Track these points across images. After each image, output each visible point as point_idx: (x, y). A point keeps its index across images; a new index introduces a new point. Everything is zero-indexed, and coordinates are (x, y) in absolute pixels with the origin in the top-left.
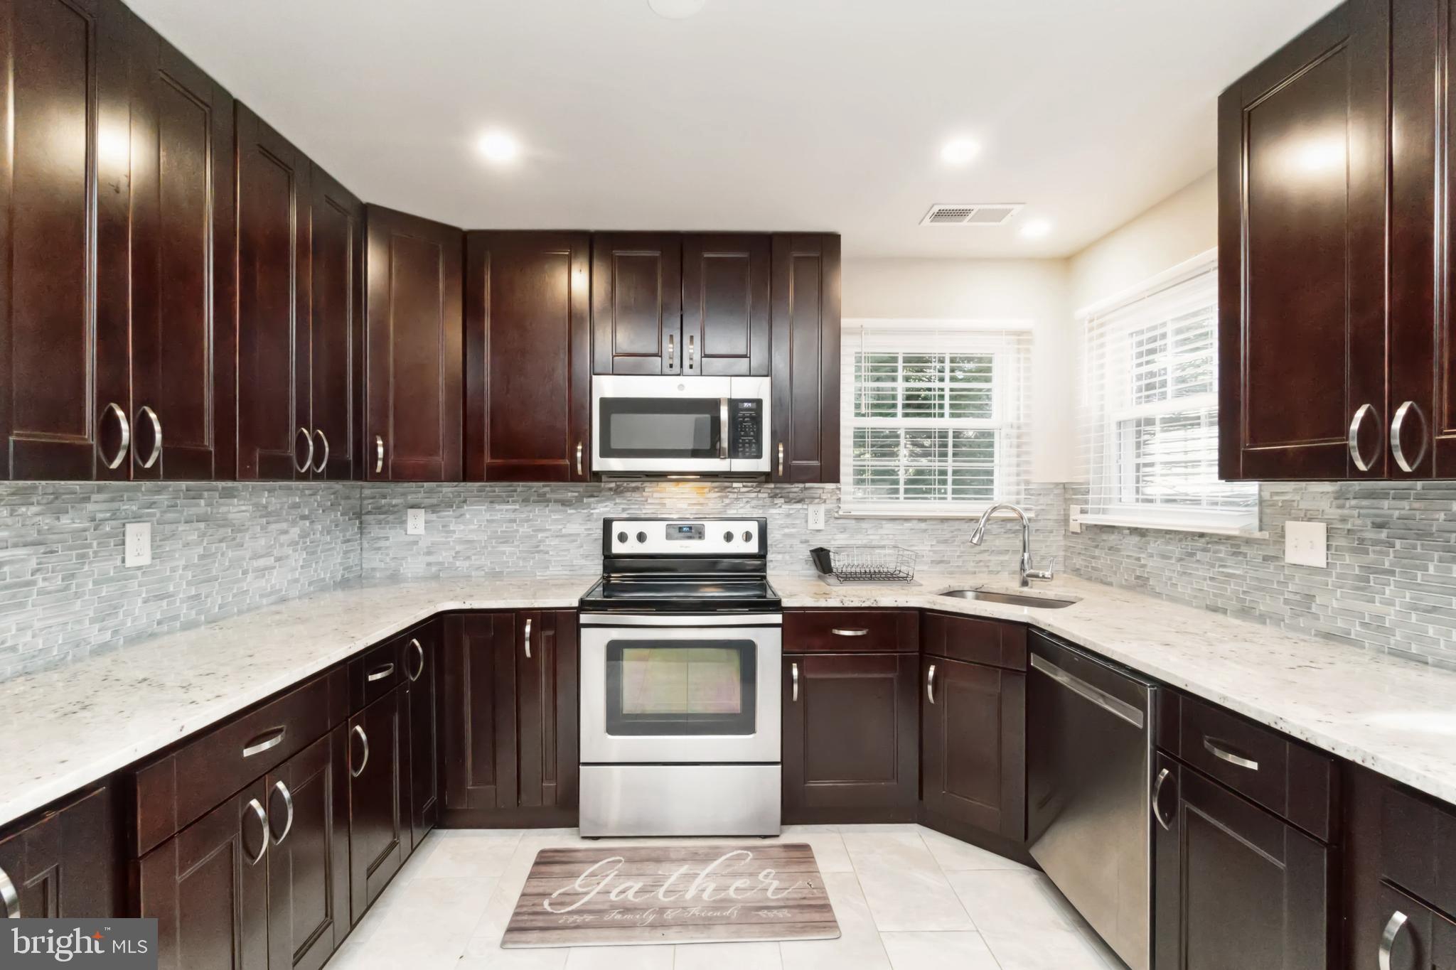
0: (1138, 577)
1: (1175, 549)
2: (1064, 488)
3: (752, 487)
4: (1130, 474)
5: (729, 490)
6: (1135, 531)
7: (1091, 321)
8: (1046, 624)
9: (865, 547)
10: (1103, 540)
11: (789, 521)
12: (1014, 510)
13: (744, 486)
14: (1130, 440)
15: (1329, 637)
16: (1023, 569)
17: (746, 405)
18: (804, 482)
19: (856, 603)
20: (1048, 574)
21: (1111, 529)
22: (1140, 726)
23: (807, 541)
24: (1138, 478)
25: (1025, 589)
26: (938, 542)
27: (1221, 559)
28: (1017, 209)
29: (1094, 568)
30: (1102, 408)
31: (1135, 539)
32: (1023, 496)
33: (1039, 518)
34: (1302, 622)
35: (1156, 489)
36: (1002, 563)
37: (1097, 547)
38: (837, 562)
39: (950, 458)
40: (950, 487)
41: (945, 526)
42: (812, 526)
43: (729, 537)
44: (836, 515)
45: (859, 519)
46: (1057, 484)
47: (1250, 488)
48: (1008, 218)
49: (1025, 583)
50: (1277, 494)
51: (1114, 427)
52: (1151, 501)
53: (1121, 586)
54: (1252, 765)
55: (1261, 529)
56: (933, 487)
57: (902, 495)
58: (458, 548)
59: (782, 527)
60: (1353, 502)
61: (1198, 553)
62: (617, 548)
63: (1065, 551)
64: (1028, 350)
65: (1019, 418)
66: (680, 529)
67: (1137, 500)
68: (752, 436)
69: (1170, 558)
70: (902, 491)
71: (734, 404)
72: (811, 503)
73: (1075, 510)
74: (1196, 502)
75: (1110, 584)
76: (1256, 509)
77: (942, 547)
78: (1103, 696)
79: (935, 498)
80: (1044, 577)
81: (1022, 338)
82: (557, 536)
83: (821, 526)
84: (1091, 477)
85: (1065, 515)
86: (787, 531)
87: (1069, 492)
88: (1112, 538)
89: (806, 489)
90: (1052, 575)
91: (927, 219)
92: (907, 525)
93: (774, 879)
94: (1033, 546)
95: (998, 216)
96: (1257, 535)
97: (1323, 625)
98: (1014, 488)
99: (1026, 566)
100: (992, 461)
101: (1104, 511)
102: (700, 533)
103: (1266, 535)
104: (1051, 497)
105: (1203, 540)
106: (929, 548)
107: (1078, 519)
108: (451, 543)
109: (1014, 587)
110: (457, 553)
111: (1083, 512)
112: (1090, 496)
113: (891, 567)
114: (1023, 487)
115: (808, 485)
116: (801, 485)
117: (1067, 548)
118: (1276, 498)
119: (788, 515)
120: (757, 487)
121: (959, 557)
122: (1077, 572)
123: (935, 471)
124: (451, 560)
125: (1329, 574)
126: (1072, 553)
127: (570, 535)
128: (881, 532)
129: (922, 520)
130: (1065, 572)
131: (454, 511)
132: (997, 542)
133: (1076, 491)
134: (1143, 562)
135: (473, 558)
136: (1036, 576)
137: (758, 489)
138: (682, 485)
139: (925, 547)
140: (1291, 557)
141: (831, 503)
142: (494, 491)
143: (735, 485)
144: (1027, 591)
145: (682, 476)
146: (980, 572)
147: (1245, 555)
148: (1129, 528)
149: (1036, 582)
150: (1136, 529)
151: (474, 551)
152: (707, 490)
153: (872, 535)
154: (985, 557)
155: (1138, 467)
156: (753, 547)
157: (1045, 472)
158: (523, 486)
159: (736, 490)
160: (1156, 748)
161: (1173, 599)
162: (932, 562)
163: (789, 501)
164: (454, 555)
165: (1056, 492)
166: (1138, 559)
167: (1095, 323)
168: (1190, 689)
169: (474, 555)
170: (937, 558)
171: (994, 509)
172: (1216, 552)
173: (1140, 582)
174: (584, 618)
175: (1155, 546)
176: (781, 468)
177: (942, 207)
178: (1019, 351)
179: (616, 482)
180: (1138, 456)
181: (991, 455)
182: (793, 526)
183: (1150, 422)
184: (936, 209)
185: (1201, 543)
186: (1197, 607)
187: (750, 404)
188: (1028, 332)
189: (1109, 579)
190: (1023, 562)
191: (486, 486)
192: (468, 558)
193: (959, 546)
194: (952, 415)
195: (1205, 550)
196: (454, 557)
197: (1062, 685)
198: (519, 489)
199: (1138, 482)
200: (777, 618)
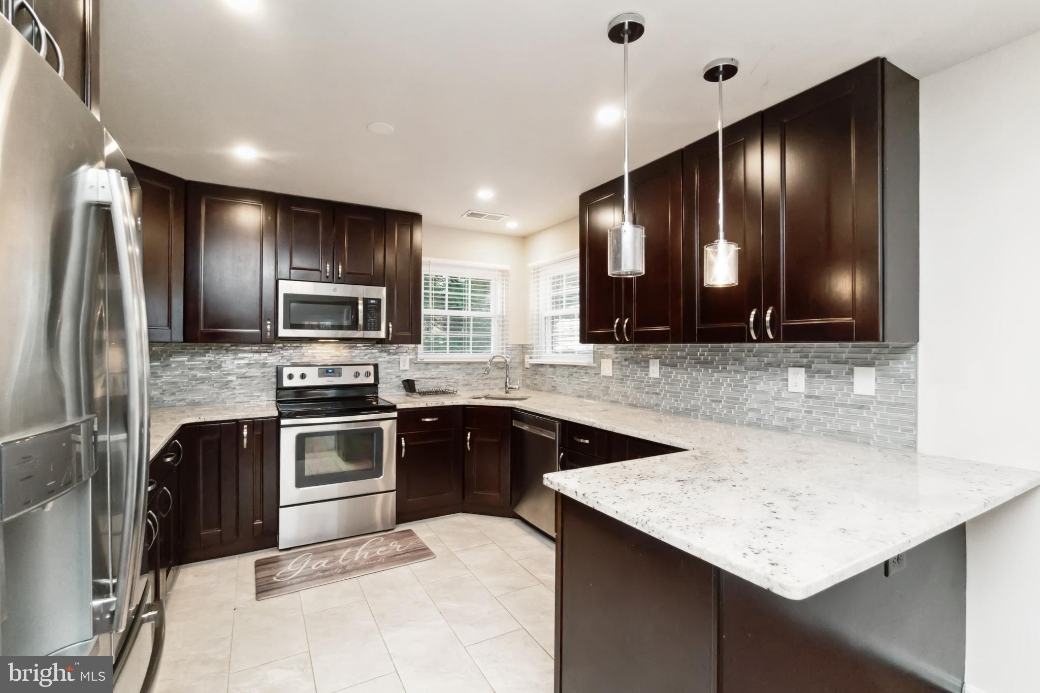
0: (553, 387)
1: (566, 372)
2: (523, 347)
3: (368, 346)
4: (549, 341)
5: (355, 348)
6: (552, 366)
7: (534, 269)
8: (519, 406)
9: (430, 378)
10: (539, 371)
11: (389, 365)
12: (503, 357)
13: (364, 346)
14: (549, 326)
15: (612, 402)
16: (506, 386)
17: (372, 301)
18: (398, 344)
19: (434, 405)
20: (517, 387)
21: (542, 365)
22: (554, 439)
23: (399, 376)
24: (552, 342)
25: (507, 395)
26: (467, 375)
27: (582, 376)
28: (505, 217)
29: (535, 384)
30: (538, 310)
31: (552, 369)
32: (504, 351)
33: (512, 361)
34: (606, 398)
35: (559, 348)
36: (496, 385)
37: (536, 374)
38: (418, 387)
39: (471, 331)
40: (471, 346)
41: (470, 366)
42: (402, 368)
43: (357, 375)
44: (416, 362)
45: (427, 364)
46: (520, 345)
47: (590, 347)
48: (501, 219)
49: (507, 392)
50: (599, 349)
51: (543, 319)
52: (557, 353)
53: (547, 391)
54: (587, 441)
55: (594, 363)
56: (464, 346)
57: (448, 350)
58: (164, 388)
59: (385, 368)
60: (620, 352)
61: (574, 374)
62: (287, 383)
63: (523, 377)
64: (507, 280)
65: (503, 313)
66: (327, 371)
67: (552, 352)
68: (375, 319)
69: (564, 377)
70: (448, 349)
71: (366, 301)
72: (402, 355)
73: (527, 356)
74: (573, 352)
75: (542, 391)
76: (592, 355)
77: (467, 377)
78: (541, 431)
79: (465, 352)
80: (515, 388)
81: (504, 273)
82: (241, 378)
83: (407, 367)
84: (534, 341)
85: (523, 360)
86: (388, 371)
87: (524, 349)
88: (542, 369)
89: (399, 347)
90: (519, 387)
91: (466, 215)
92: (451, 366)
93: (398, 544)
94: (511, 375)
95: (497, 218)
96: (593, 365)
97: (612, 398)
98: (501, 347)
99: (508, 384)
100: (490, 334)
101: (539, 358)
102: (339, 373)
103: (595, 365)
104: (517, 351)
105: (576, 368)
106: (462, 378)
107: (529, 361)
108: (160, 384)
109: (502, 394)
110: (164, 391)
111: (531, 358)
112: (534, 351)
113: (443, 388)
114: (505, 346)
115: (400, 345)
116: (396, 345)
117: (524, 376)
118: (598, 350)
119: (389, 362)
120: (371, 346)
121: (476, 381)
122: (528, 386)
123: (465, 338)
124: (159, 396)
125: (613, 379)
126: (526, 378)
127: (251, 377)
128: (439, 370)
129: (458, 363)
130: (523, 387)
131: (161, 362)
132: (494, 374)
133: (528, 349)
134: (555, 379)
135: (177, 393)
136: (512, 388)
137: (372, 348)
138: (326, 345)
139: (460, 376)
140: (603, 374)
141: (412, 355)
142: (194, 349)
143: (358, 345)
144: (508, 396)
145: (326, 340)
146: (486, 389)
147: (589, 373)
148: (549, 365)
149: (512, 391)
150: (552, 365)
151: (178, 389)
152: (342, 348)
153: (434, 372)
154: (488, 381)
155: (552, 337)
156: (371, 380)
157: (515, 339)
158: (216, 346)
159: (359, 348)
160: (559, 446)
161: (565, 394)
162: (463, 385)
163: (389, 354)
164: (161, 392)
165: (519, 349)
166: (553, 378)
167: (536, 271)
168: (570, 420)
169: (178, 391)
170: (465, 382)
171: (494, 357)
172: (580, 373)
173: (553, 388)
174: (284, 422)
175: (559, 371)
176: (390, 336)
177: (473, 212)
178: (503, 280)
179: (283, 343)
180: (552, 332)
181: (489, 330)
182: (392, 368)
183: (557, 317)
184: (470, 212)
185: (575, 370)
186: (574, 397)
187: (374, 301)
188: (507, 271)
189: (542, 389)
190: (506, 382)
191: (187, 346)
192: (173, 394)
193: (476, 376)
194: (472, 310)
195: (576, 372)
196: (161, 394)
197: (526, 431)
198: (213, 348)
199: (552, 344)
200: (395, 414)
